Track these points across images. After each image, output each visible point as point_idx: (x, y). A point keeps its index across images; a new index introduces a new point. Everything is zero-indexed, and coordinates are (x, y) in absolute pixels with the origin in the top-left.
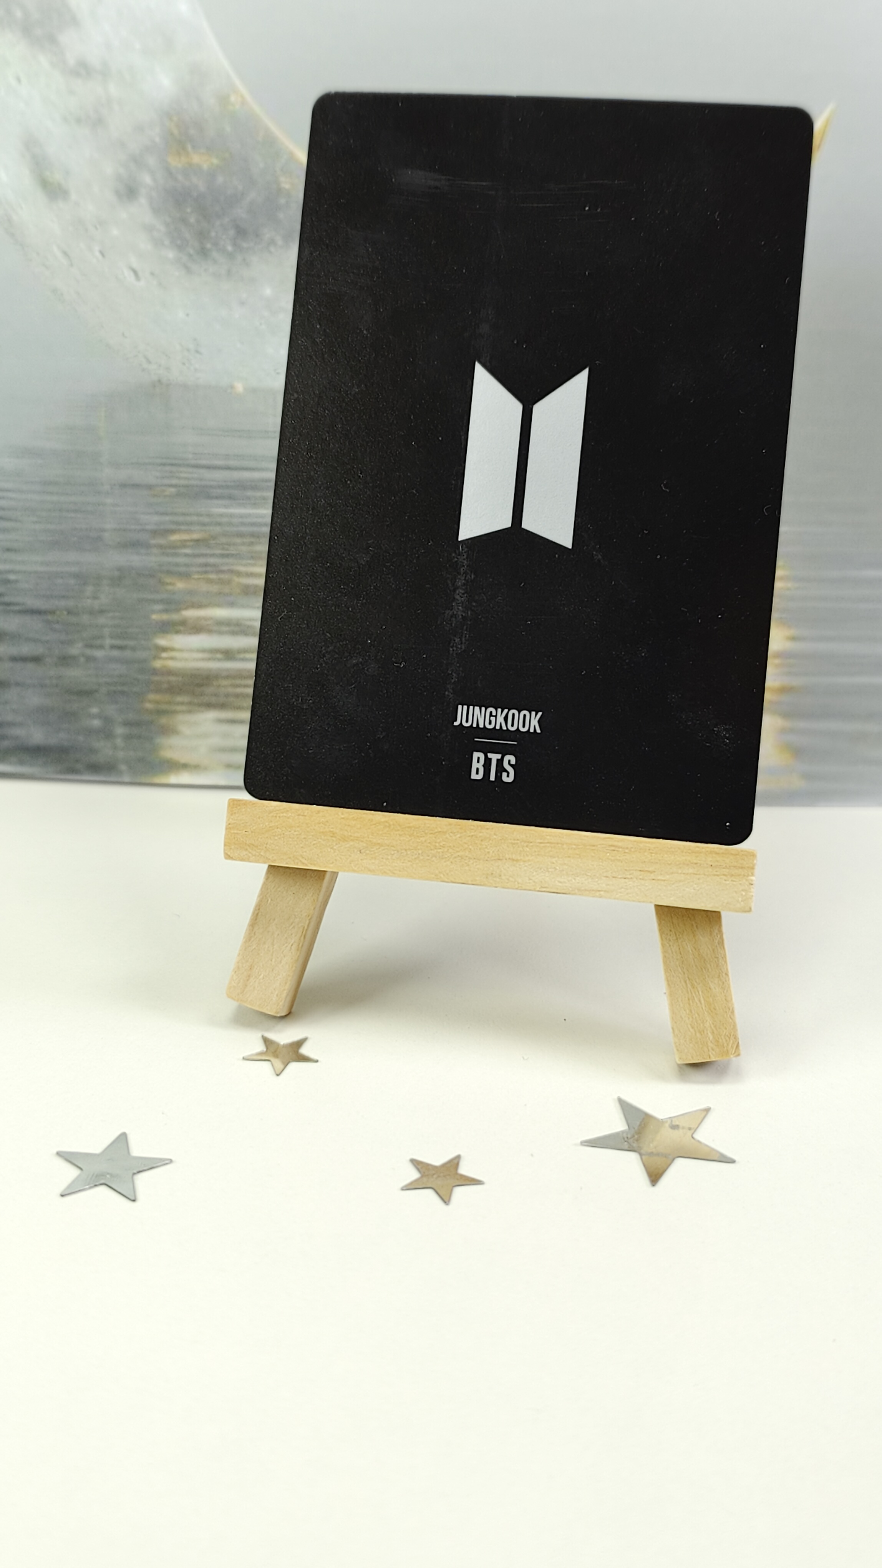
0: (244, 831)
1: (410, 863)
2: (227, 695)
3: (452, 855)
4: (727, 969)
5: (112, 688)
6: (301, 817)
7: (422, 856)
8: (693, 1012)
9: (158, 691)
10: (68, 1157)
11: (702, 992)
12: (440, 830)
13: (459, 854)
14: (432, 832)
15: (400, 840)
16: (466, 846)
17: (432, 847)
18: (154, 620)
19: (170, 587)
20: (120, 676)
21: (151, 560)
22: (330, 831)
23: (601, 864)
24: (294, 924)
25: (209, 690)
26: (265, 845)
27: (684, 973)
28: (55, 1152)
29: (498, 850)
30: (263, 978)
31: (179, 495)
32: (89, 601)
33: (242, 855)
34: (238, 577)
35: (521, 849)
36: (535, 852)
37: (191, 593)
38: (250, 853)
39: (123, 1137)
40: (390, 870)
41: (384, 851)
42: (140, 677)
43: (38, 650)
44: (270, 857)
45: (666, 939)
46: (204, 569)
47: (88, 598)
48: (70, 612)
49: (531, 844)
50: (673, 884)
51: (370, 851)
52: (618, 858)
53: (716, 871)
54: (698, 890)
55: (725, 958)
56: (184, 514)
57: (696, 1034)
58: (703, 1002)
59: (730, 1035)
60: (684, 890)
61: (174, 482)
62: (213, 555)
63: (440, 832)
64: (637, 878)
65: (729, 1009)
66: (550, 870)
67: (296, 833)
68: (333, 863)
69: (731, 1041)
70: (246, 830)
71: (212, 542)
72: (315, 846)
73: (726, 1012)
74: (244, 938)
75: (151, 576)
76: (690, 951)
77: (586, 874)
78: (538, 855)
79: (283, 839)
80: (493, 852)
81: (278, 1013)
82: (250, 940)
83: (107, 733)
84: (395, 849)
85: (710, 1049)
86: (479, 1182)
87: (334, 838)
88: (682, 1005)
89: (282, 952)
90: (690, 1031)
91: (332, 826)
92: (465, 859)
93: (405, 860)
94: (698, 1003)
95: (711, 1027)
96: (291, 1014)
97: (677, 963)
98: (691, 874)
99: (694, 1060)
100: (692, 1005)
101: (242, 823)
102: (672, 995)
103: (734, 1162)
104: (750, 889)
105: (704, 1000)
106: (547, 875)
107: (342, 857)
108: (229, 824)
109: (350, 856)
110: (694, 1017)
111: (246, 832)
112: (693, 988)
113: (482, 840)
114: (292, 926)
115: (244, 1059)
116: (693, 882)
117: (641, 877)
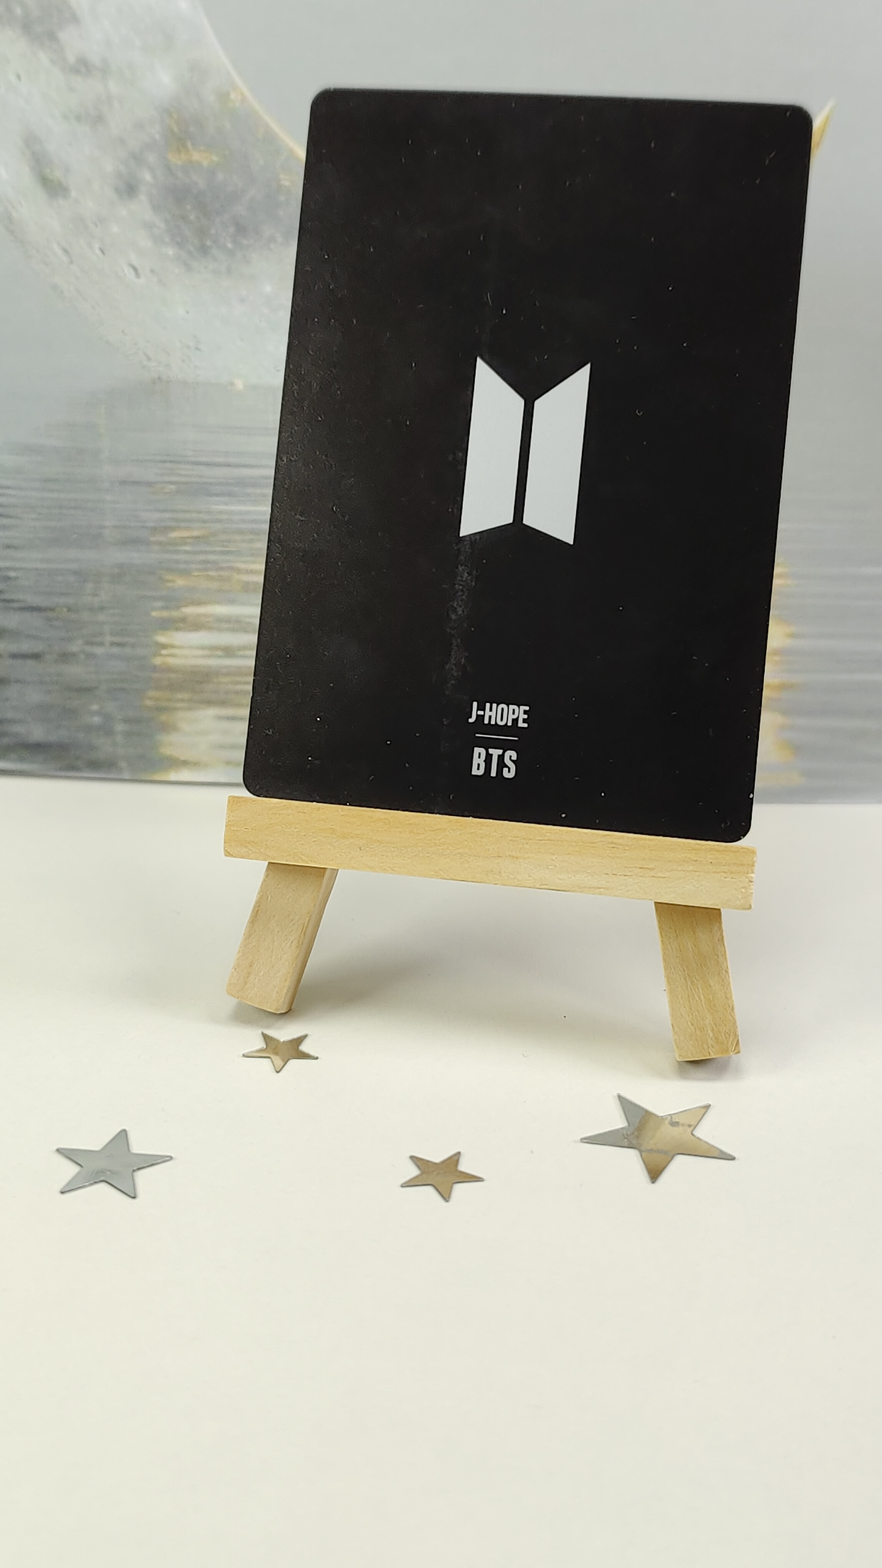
0: (244, 828)
1: (410, 860)
3: (452, 852)
4: (727, 967)
6: (301, 814)
7: (422, 853)
8: (693, 1009)
10: (67, 1154)
11: (702, 989)
12: (438, 827)
13: (458, 851)
14: (431, 829)
15: (400, 837)
16: (466, 843)
17: (432, 844)
22: (330, 828)
23: (601, 861)
24: (294, 921)
26: (265, 843)
27: (684, 970)
28: (54, 1149)
29: (498, 848)
30: (263, 975)
33: (242, 852)
35: (521, 846)
36: (535, 849)
38: (250, 850)
39: (123, 1134)
40: (390, 867)
41: (384, 848)
44: (270, 855)
45: (666, 936)
49: (531, 841)
50: (673, 881)
51: (370, 848)
52: (618, 855)
53: (716, 869)
54: (698, 888)
55: (725, 955)
57: (696, 1032)
58: (703, 999)
59: (730, 1032)
60: (683, 887)
63: (438, 829)
64: (636, 876)
65: (729, 1007)
66: (550, 867)
67: (296, 830)
68: (331, 860)
69: (731, 1039)
70: (246, 827)
72: (315, 843)
73: (726, 1009)
74: (244, 935)
76: (690, 948)
77: (586, 872)
78: (538, 852)
79: (283, 836)
80: (493, 849)
81: (278, 1010)
82: (250, 937)
84: (395, 846)
85: (710, 1045)
86: (478, 1179)
87: (334, 836)
88: (682, 1002)
89: (282, 949)
90: (690, 1028)
91: (332, 824)
92: (465, 857)
93: (404, 857)
94: (698, 999)
95: (711, 1024)
96: (291, 1011)
97: (677, 960)
98: (691, 871)
99: (694, 1057)
100: (691, 1001)
101: (242, 821)
102: (672, 992)
103: (733, 1159)
104: (750, 886)
105: (705, 997)
106: (547, 872)
107: (342, 854)
108: (229, 821)
109: (349, 853)
110: (694, 1014)
111: (246, 829)
112: (693, 985)
113: (482, 838)
114: (292, 924)
115: (244, 1056)
116: (693, 879)
117: (641, 874)
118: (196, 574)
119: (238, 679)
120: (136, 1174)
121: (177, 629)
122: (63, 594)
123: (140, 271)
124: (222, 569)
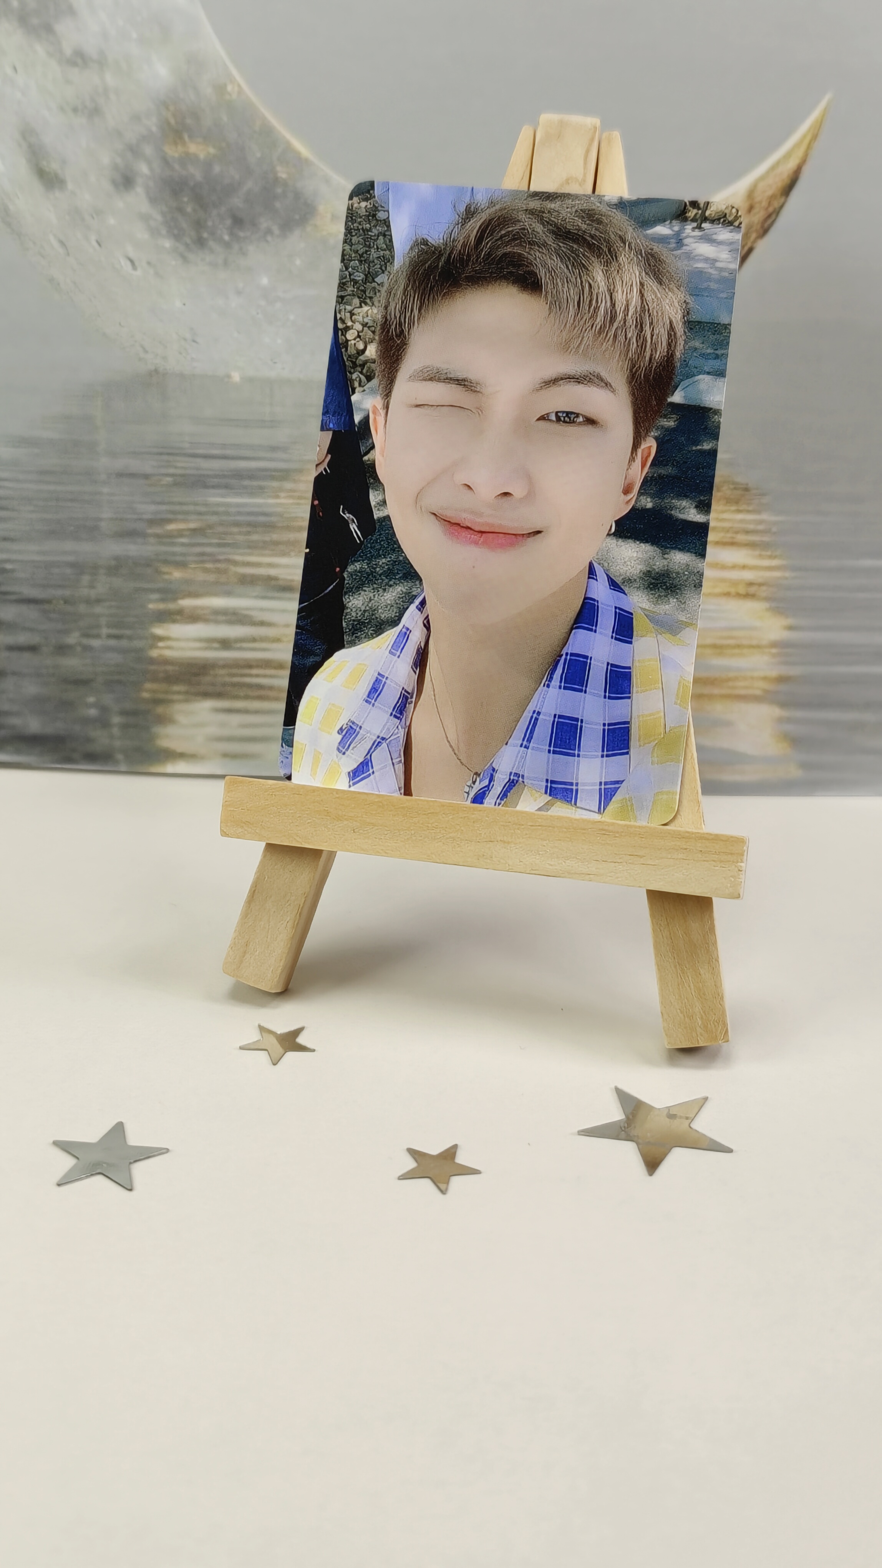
0: (240, 809)
1: (402, 844)
2: (224, 684)
3: (444, 836)
4: (718, 956)
6: (296, 795)
7: (415, 836)
8: (683, 997)
9: (155, 679)
10: (65, 1147)
11: (692, 978)
12: (432, 811)
13: (451, 835)
14: (424, 813)
15: (394, 821)
16: (458, 827)
17: (425, 828)
22: (325, 810)
23: (591, 847)
24: (290, 902)
25: (207, 679)
26: (261, 823)
27: (674, 958)
28: (52, 1141)
29: (490, 833)
30: (259, 955)
31: (176, 484)
33: (238, 832)
35: (513, 831)
36: (526, 834)
38: (246, 830)
39: (119, 1128)
40: (382, 850)
41: (377, 831)
44: (266, 836)
45: (657, 924)
49: (523, 827)
50: (663, 869)
51: (364, 831)
52: (609, 842)
53: (706, 857)
54: (688, 875)
55: (716, 944)
57: (685, 1019)
58: (692, 987)
59: (719, 1021)
60: (673, 875)
62: (210, 545)
63: (433, 813)
64: (626, 863)
65: (719, 995)
66: (540, 853)
67: (291, 811)
68: (327, 841)
69: (720, 1027)
72: (310, 824)
73: (715, 998)
74: (241, 914)
76: (681, 936)
77: (576, 858)
78: (529, 837)
79: (278, 817)
80: (485, 833)
81: (273, 989)
82: (246, 917)
83: (103, 722)
84: (388, 829)
85: (698, 1034)
86: (476, 1172)
87: (329, 818)
88: (671, 990)
89: (278, 929)
90: (679, 1016)
91: (327, 806)
92: (457, 841)
93: (397, 840)
94: (688, 988)
95: (700, 1013)
96: (288, 992)
97: (668, 948)
98: (680, 859)
99: (683, 1045)
100: (681, 989)
101: (239, 801)
102: (662, 980)
103: (731, 1151)
104: (739, 875)
105: (694, 986)
106: (537, 858)
107: (337, 836)
108: (226, 801)
109: (344, 835)
110: (683, 1002)
111: (242, 809)
112: (683, 973)
113: (474, 822)
114: (288, 904)
115: (241, 1047)
116: (682, 867)
117: (631, 861)
120: (132, 1166)
122: (60, 586)
123: (137, 263)
124: (219, 561)
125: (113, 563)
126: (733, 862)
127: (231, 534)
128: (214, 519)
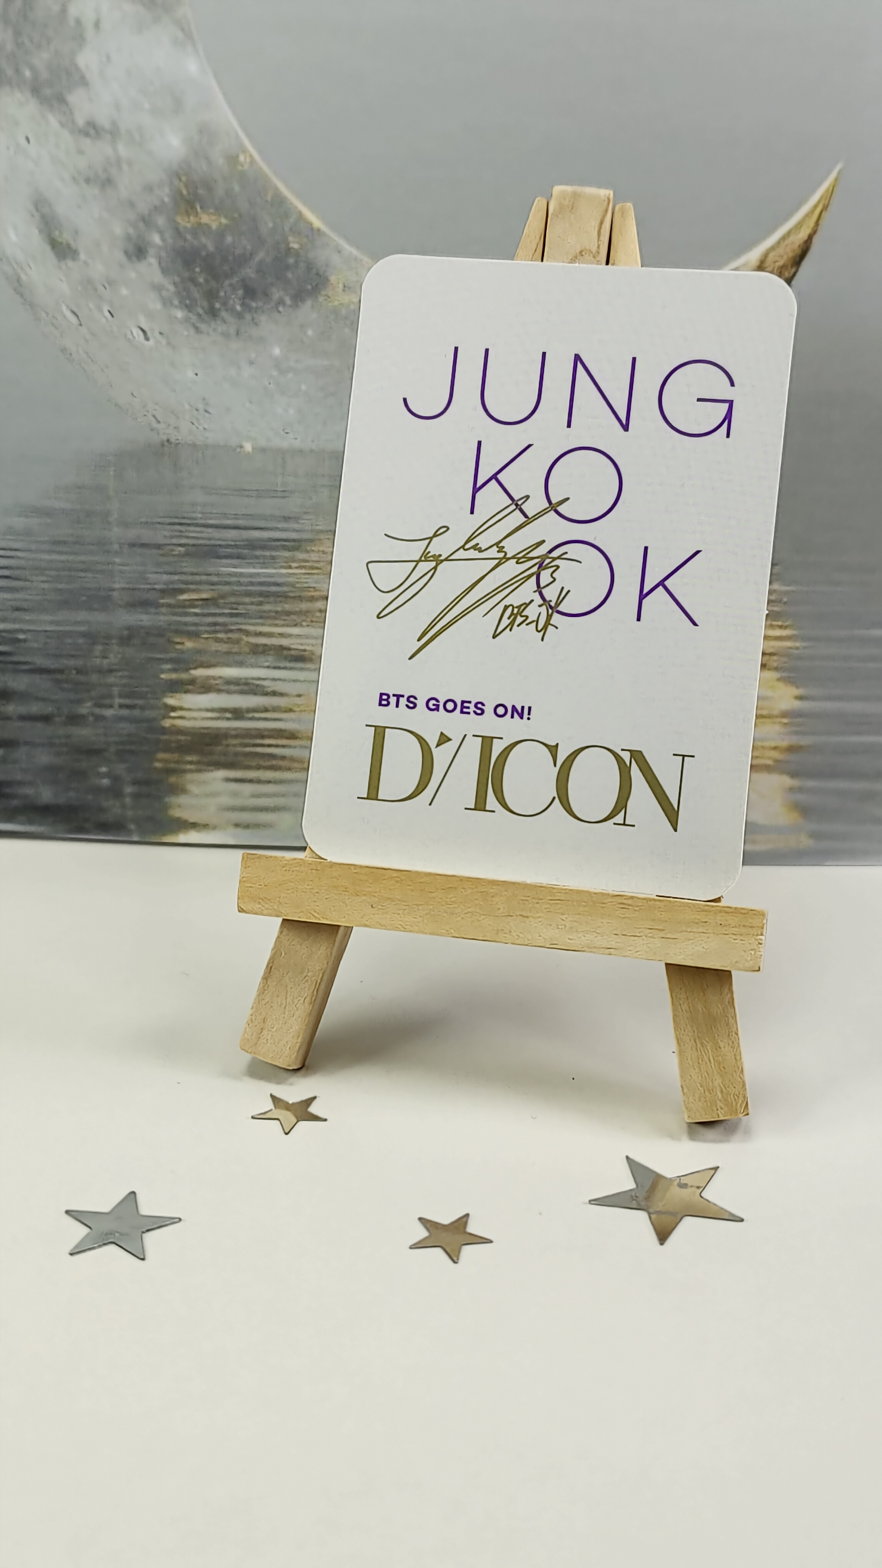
0: (257, 884)
1: (421, 918)
3: (462, 911)
4: (737, 1029)
5: (120, 747)
6: (313, 871)
7: (434, 911)
8: (703, 1070)
9: (167, 750)
10: (77, 1216)
11: (712, 1051)
13: (469, 910)
14: (443, 888)
15: (412, 895)
16: (477, 902)
17: (444, 903)
18: (163, 679)
19: (179, 647)
20: (129, 735)
21: (163, 619)
22: (343, 886)
23: (610, 921)
24: (307, 978)
26: (278, 899)
27: (694, 1032)
28: (64, 1210)
29: (509, 907)
30: (276, 1030)
31: (187, 554)
32: (98, 661)
33: (255, 908)
34: (247, 636)
35: (532, 906)
36: (546, 908)
37: (199, 652)
38: (264, 906)
39: (132, 1197)
40: (400, 925)
41: (395, 906)
42: (149, 736)
43: (49, 709)
44: (283, 911)
45: (676, 996)
46: (213, 628)
47: (97, 657)
48: (79, 671)
49: (542, 901)
50: (682, 942)
51: (382, 906)
52: (628, 916)
53: (726, 930)
54: (707, 949)
55: (735, 1017)
56: (193, 574)
57: (705, 1092)
58: (712, 1061)
59: (739, 1094)
60: (693, 948)
61: (183, 541)
62: (220, 615)
63: (451, 887)
64: (646, 936)
65: (739, 1068)
66: (560, 927)
67: (309, 887)
68: (345, 917)
69: (740, 1101)
70: (260, 884)
71: (222, 601)
72: (328, 900)
73: (735, 1071)
74: (258, 991)
75: (161, 635)
76: (701, 1010)
77: (596, 932)
78: (548, 912)
79: (295, 893)
80: (504, 908)
81: (289, 1066)
82: (263, 993)
83: (115, 792)
84: (406, 904)
85: (719, 1107)
86: (487, 1241)
87: (347, 893)
88: (691, 1063)
89: (295, 1006)
90: (699, 1089)
91: (345, 881)
92: (476, 916)
93: (415, 916)
94: (707, 1061)
95: (720, 1086)
96: (304, 1069)
97: (687, 1021)
98: (700, 932)
99: (703, 1119)
100: (701, 1063)
101: (256, 877)
102: (681, 1053)
103: (742, 1220)
104: (759, 948)
105: (714, 1059)
106: (557, 932)
107: (354, 911)
108: (243, 877)
109: (361, 911)
110: (703, 1076)
111: (259, 885)
112: (703, 1047)
113: (493, 896)
114: (305, 980)
115: (253, 1118)
116: (702, 940)
117: (650, 935)
118: (205, 636)
119: (247, 741)
120: (144, 1235)
121: (186, 692)
123: (149, 334)
124: (231, 631)
125: (126, 633)
126: (753, 935)
127: (244, 604)
128: (227, 588)
